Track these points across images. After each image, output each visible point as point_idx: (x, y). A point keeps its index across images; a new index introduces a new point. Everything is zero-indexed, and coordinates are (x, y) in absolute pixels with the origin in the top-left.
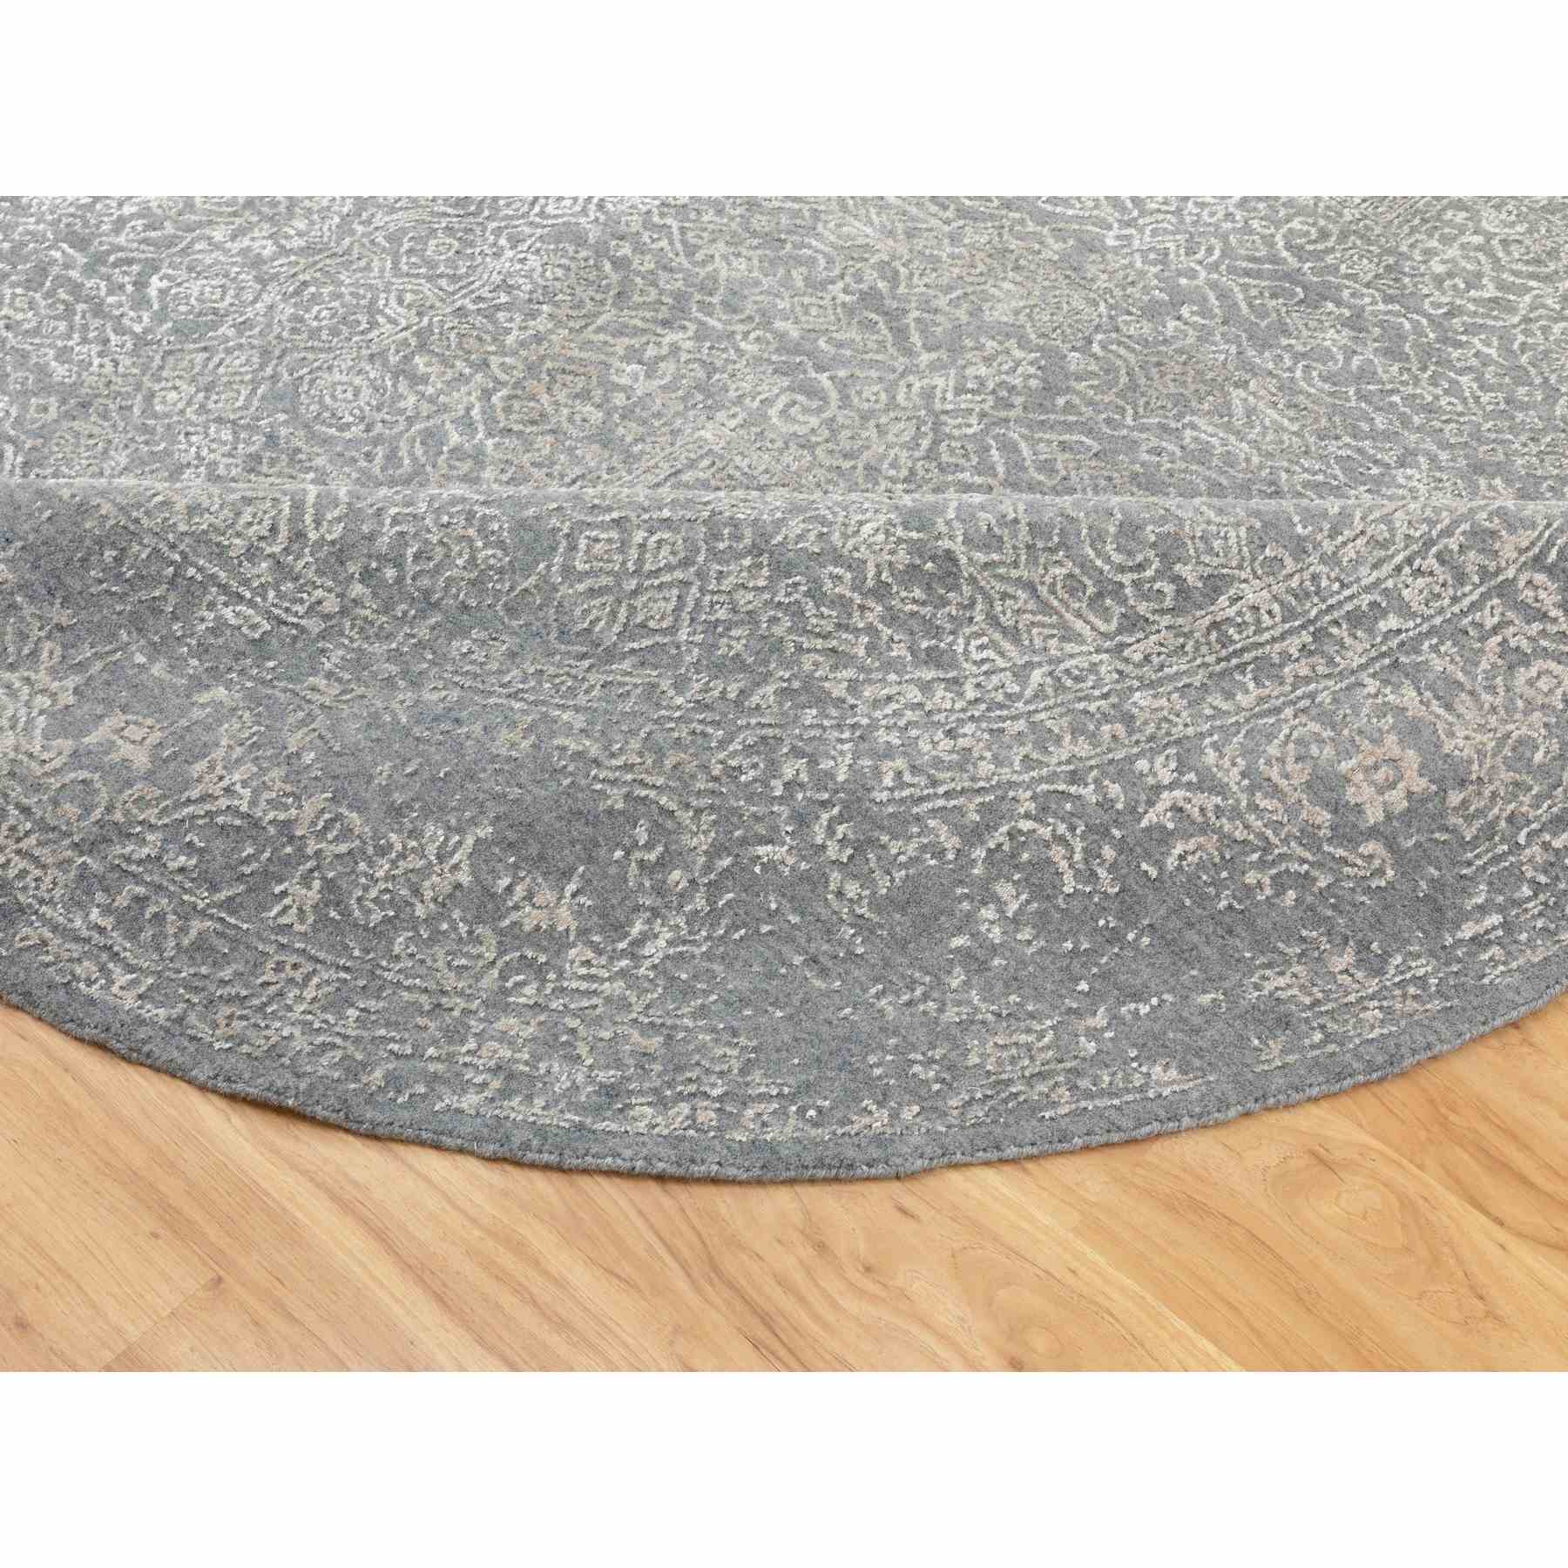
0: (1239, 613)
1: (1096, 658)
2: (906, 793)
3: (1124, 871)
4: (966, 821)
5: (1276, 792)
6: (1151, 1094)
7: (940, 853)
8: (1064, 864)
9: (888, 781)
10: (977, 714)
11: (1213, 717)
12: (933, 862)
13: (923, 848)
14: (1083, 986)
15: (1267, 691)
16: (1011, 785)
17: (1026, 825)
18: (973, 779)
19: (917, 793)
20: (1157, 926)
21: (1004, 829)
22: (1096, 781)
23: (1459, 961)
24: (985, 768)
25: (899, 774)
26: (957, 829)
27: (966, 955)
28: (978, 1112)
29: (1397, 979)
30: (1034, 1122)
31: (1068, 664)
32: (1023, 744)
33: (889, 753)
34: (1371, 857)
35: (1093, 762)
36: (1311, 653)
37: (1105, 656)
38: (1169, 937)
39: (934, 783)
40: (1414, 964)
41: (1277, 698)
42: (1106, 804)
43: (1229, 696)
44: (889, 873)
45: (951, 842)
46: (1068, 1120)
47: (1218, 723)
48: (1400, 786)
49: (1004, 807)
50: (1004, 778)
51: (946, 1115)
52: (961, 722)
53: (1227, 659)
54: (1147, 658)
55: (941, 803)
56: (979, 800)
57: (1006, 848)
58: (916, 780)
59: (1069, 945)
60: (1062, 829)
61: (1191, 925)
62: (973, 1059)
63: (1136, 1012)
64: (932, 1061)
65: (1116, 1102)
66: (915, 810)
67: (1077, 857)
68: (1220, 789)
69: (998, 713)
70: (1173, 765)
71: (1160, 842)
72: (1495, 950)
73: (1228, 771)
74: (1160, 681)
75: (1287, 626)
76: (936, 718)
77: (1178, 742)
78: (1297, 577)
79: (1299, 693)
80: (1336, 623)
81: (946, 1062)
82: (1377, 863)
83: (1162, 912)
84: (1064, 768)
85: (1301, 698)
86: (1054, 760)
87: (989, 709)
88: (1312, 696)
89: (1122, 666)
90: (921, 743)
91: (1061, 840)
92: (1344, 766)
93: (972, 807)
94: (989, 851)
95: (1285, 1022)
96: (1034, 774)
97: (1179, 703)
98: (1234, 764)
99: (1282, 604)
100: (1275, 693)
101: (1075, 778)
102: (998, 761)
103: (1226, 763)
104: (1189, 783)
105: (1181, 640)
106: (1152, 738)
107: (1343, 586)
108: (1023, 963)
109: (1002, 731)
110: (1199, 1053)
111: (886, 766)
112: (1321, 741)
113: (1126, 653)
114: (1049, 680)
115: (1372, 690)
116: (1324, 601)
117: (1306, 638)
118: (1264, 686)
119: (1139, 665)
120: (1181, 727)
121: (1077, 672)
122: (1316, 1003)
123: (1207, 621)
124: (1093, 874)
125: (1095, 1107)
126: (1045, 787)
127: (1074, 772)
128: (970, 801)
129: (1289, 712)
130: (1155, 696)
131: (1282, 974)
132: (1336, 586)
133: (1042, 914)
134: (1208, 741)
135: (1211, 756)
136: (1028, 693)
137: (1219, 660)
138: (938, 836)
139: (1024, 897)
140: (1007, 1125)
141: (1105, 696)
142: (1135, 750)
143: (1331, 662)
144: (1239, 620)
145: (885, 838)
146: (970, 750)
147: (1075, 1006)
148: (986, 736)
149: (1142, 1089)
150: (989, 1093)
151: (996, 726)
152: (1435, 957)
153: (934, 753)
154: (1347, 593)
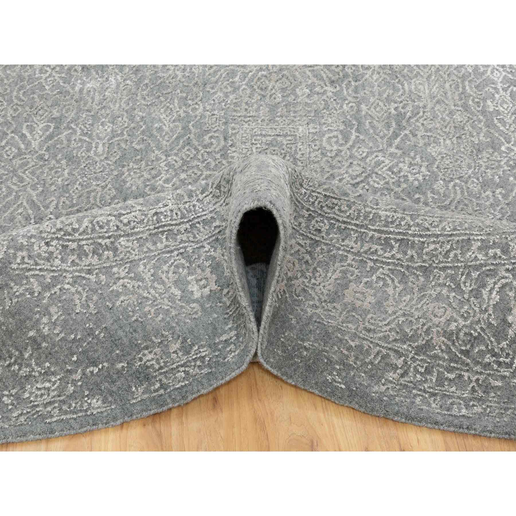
0: (166, 211)
1: (110, 218)
2: (24, 266)
3: (100, 306)
4: (45, 281)
5: (163, 283)
6: (89, 413)
7: (32, 293)
8: (77, 302)
9: (18, 260)
10: (59, 236)
11: (146, 252)
12: (29, 296)
13: (27, 290)
14: (75, 358)
15: (170, 243)
16: (66, 271)
17: (67, 286)
18: (52, 266)
19: (29, 267)
20: (108, 328)
21: (59, 287)
22: (97, 274)
23: (219, 350)
24: (57, 262)
25: (23, 258)
26: (41, 284)
27: (33, 340)
28: (22, 419)
29: (194, 357)
30: (43, 424)
31: (99, 219)
32: (73, 255)
33: (21, 248)
34: (194, 308)
35: (97, 267)
36: (189, 232)
37: (113, 218)
38: (112, 333)
39: (37, 264)
40: (202, 350)
41: (173, 246)
42: (99, 282)
43: (155, 243)
44: (11, 300)
45: (37, 288)
46: (55, 424)
47: (148, 255)
48: (208, 287)
49: (61, 278)
50: (63, 268)
51: (11, 420)
52: (52, 239)
53: (158, 228)
54: (129, 222)
55: (37, 272)
56: (52, 274)
57: (58, 293)
58: (29, 261)
59: (73, 336)
60: (80, 289)
61: (121, 328)
62: (27, 395)
63: (92, 372)
64: (11, 395)
65: (75, 416)
66: (27, 274)
67: (84, 299)
68: (143, 280)
69: (68, 237)
70: (127, 270)
71: (116, 296)
72: (232, 346)
73: (146, 274)
74: (132, 234)
75: (182, 220)
76: (43, 235)
77: (131, 262)
78: (188, 203)
79: (181, 246)
80: (199, 223)
81: (17, 396)
82: (195, 310)
83: (111, 321)
84: (86, 268)
85: (181, 248)
86: (83, 264)
87: (64, 235)
88: (185, 248)
89: (119, 224)
90: (35, 246)
91: (79, 293)
92: (190, 278)
93: (49, 276)
94: (51, 294)
95: (147, 378)
96: (74, 268)
97: (136, 244)
98: (149, 271)
99: (181, 212)
100: (173, 244)
101: (89, 272)
102: (63, 260)
103: (147, 270)
104: (131, 278)
105: (143, 217)
106: (122, 260)
107: (203, 211)
108: (54, 345)
109: (67, 246)
110: (111, 393)
111: (20, 254)
112: (184, 268)
113: (122, 218)
114: (90, 225)
115: (207, 249)
116: (196, 214)
117: (188, 226)
118: (170, 241)
119: (125, 225)
120: (133, 256)
121: (101, 224)
122: (161, 368)
123: (154, 211)
124: (88, 306)
125: (66, 418)
126: (77, 274)
127: (89, 270)
128: (49, 274)
129: (176, 253)
130: (128, 241)
131: (150, 352)
132: (201, 210)
133: (65, 321)
134: (142, 262)
135: (142, 267)
136: (81, 230)
137: (155, 228)
138: (33, 285)
139: (60, 313)
140: (32, 425)
141: (109, 237)
142: (114, 264)
143: (195, 237)
144: (165, 213)
145: (12, 284)
146: (53, 253)
147: (69, 368)
148: (60, 248)
149: (86, 411)
150: (29, 410)
151: (65, 244)
152: (210, 348)
153: (39, 251)
154: (204, 213)
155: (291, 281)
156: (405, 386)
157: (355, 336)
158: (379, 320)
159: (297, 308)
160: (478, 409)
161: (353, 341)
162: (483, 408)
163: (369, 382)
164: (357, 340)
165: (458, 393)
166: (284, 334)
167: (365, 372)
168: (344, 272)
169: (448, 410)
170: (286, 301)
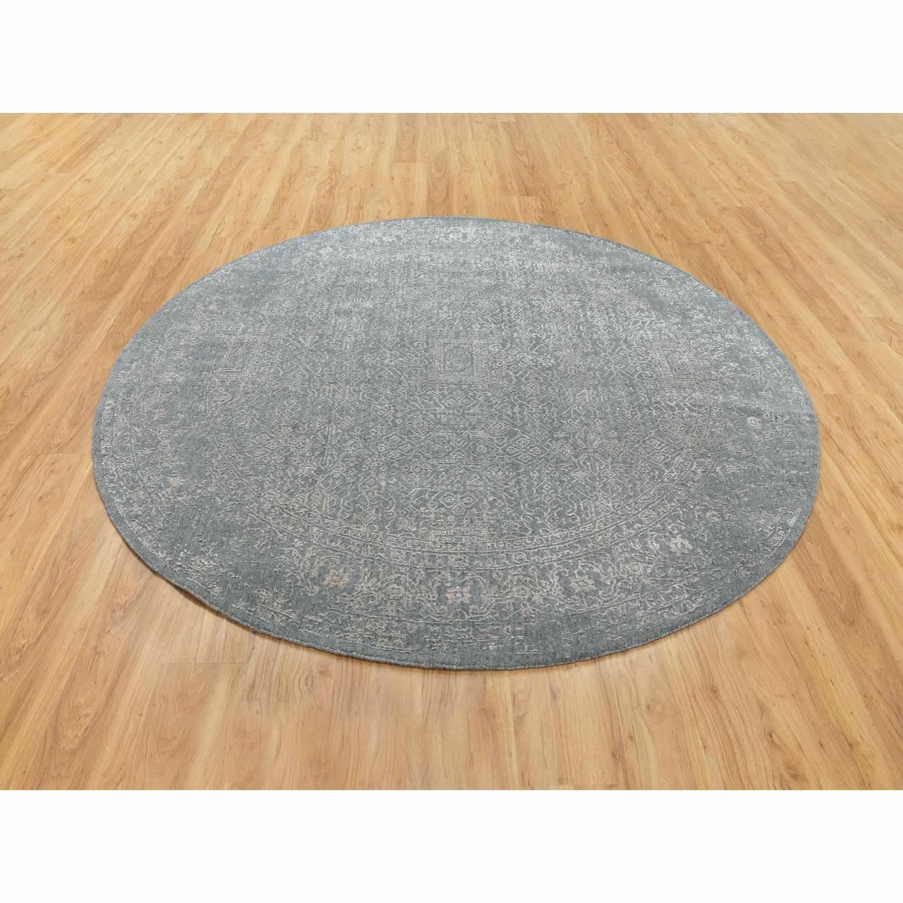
0: (355, 530)
5: (313, 563)
11: (322, 543)
15: (340, 547)
16: (270, 524)
22: (284, 535)
32: (282, 519)
33: (258, 502)
34: (314, 589)
35: (289, 532)
43: (332, 542)
48: (337, 583)
49: (263, 526)
54: (328, 523)
56: (261, 521)
58: (256, 510)
68: (304, 555)
70: (302, 544)
74: (323, 529)
76: (275, 503)
77: (309, 542)
78: (375, 533)
85: (344, 553)
86: (283, 526)
88: (347, 554)
89: (320, 521)
90: (266, 505)
92: (332, 571)
93: (258, 521)
95: (252, 601)
96: (276, 525)
97: (321, 535)
99: (365, 535)
101: (282, 532)
103: (312, 552)
104: (300, 550)
105: (338, 526)
106: (305, 537)
107: (382, 541)
111: (255, 504)
112: (335, 563)
132: (380, 540)
134: (315, 546)
135: (311, 549)
136: (297, 512)
141: (309, 523)
142: (299, 536)
153: (265, 508)
154: (380, 543)
155: (531, 599)
156: (652, 614)
157: (602, 610)
158: (608, 592)
159: (552, 612)
160: (700, 600)
161: (603, 613)
162: (701, 597)
163: (631, 626)
164: (606, 611)
165: (682, 598)
166: (561, 635)
167: (625, 623)
168: (559, 574)
169: (685, 611)
170: (541, 614)
